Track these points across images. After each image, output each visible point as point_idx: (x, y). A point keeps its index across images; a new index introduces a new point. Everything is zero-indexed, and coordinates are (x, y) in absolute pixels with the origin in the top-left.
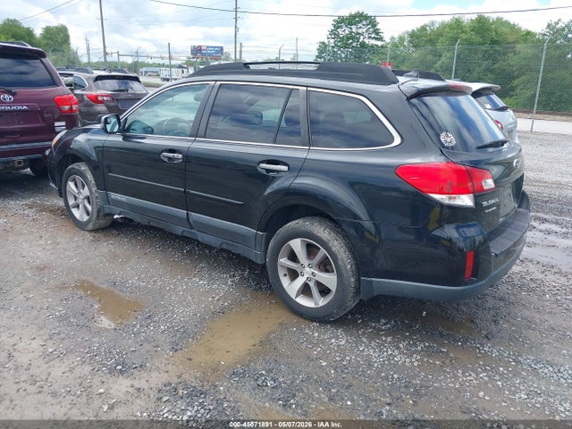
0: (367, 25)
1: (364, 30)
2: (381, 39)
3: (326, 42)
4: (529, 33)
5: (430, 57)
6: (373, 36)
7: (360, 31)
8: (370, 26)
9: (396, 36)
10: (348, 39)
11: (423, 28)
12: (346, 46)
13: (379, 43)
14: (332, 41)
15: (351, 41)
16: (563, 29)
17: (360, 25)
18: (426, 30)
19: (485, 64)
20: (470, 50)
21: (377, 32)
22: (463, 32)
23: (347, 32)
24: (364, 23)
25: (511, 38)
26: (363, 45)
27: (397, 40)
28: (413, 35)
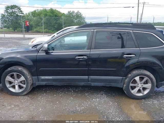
0: (18, 9)
1: (17, 11)
2: (23, 14)
3: (4, 14)
4: (64, 14)
5: (39, 19)
6: (20, 12)
7: (16, 11)
8: (18, 10)
9: (27, 13)
10: (12, 13)
11: (35, 11)
12: (11, 16)
13: (23, 15)
14: (6, 14)
15: (13, 14)
16: (72, 13)
17: (15, 9)
18: (36, 12)
19: (55, 21)
20: (50, 18)
21: (21, 11)
22: (47, 13)
23: (11, 11)
24: (16, 8)
25: (60, 15)
26: (17, 15)
27: (28, 14)
28: (32, 13)
